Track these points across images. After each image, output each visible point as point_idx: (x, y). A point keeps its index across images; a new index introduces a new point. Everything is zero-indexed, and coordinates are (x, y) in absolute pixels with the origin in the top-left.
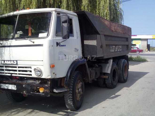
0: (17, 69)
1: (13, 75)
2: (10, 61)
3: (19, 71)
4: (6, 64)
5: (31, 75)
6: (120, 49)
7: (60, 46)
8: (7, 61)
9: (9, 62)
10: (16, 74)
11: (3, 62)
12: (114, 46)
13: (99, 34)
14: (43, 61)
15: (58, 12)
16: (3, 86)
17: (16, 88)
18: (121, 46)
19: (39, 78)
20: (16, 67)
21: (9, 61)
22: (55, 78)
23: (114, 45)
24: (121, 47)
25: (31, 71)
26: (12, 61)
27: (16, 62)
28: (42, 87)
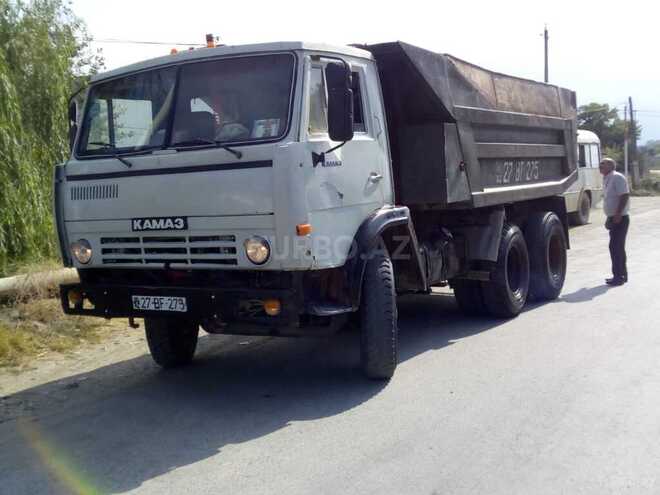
0: (187, 245)
1: (172, 265)
2: (162, 221)
3: (194, 251)
4: (147, 229)
5: (234, 261)
6: (535, 171)
7: (323, 165)
8: (151, 219)
9: (158, 222)
10: (185, 261)
11: (137, 224)
12: (511, 164)
13: (454, 121)
14: (272, 214)
15: (315, 54)
16: (142, 302)
17: (186, 307)
18: (536, 162)
19: (260, 272)
20: (182, 240)
21: (158, 219)
22: (313, 268)
23: (508, 159)
24: (538, 165)
25: (233, 250)
26: (169, 221)
27: (182, 221)
28: (274, 298)
